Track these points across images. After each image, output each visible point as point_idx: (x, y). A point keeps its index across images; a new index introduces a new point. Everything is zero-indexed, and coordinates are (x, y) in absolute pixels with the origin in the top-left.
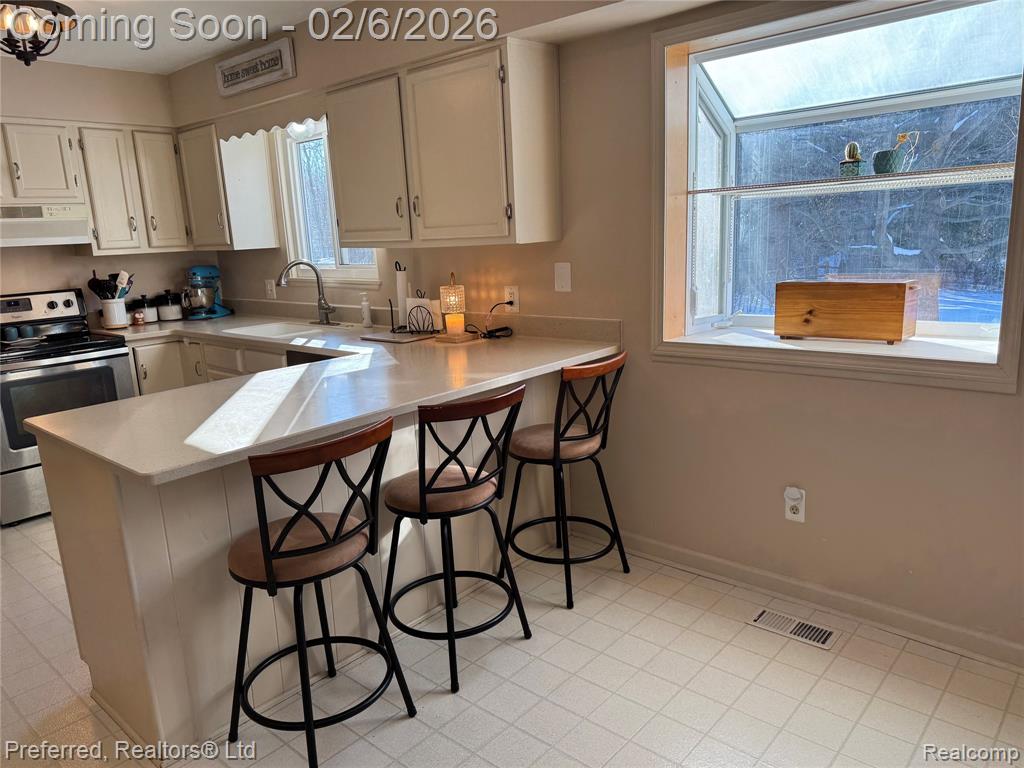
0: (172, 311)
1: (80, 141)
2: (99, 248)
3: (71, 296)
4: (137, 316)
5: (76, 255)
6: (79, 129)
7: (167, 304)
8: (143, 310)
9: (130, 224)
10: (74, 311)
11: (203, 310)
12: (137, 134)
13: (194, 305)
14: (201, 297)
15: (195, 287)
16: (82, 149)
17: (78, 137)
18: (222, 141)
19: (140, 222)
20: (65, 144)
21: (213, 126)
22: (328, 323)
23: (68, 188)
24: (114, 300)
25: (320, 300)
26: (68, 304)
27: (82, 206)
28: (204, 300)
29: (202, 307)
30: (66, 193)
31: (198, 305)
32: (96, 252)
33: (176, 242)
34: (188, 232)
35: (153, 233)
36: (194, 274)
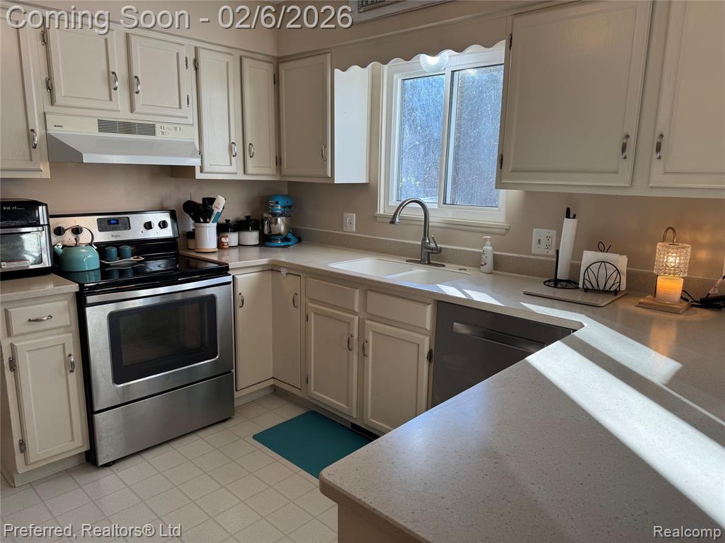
0: (252, 237)
1: (196, 61)
2: (202, 171)
3: (166, 217)
4: (223, 240)
5: (172, 176)
6: (196, 49)
7: (247, 230)
8: (227, 234)
9: (230, 149)
10: (168, 233)
11: (279, 238)
12: (246, 61)
13: (273, 233)
14: (281, 225)
15: (275, 215)
16: (196, 69)
17: (194, 57)
18: (337, 71)
19: (238, 149)
20: (182, 62)
21: (330, 54)
22: (429, 263)
23: (180, 107)
24: (208, 224)
25: (424, 239)
26: (163, 225)
27: (190, 127)
28: (282, 228)
29: (279, 234)
30: (179, 113)
31: (276, 232)
32: (199, 176)
33: (267, 171)
34: (279, 162)
35: (249, 160)
36: (277, 203)
